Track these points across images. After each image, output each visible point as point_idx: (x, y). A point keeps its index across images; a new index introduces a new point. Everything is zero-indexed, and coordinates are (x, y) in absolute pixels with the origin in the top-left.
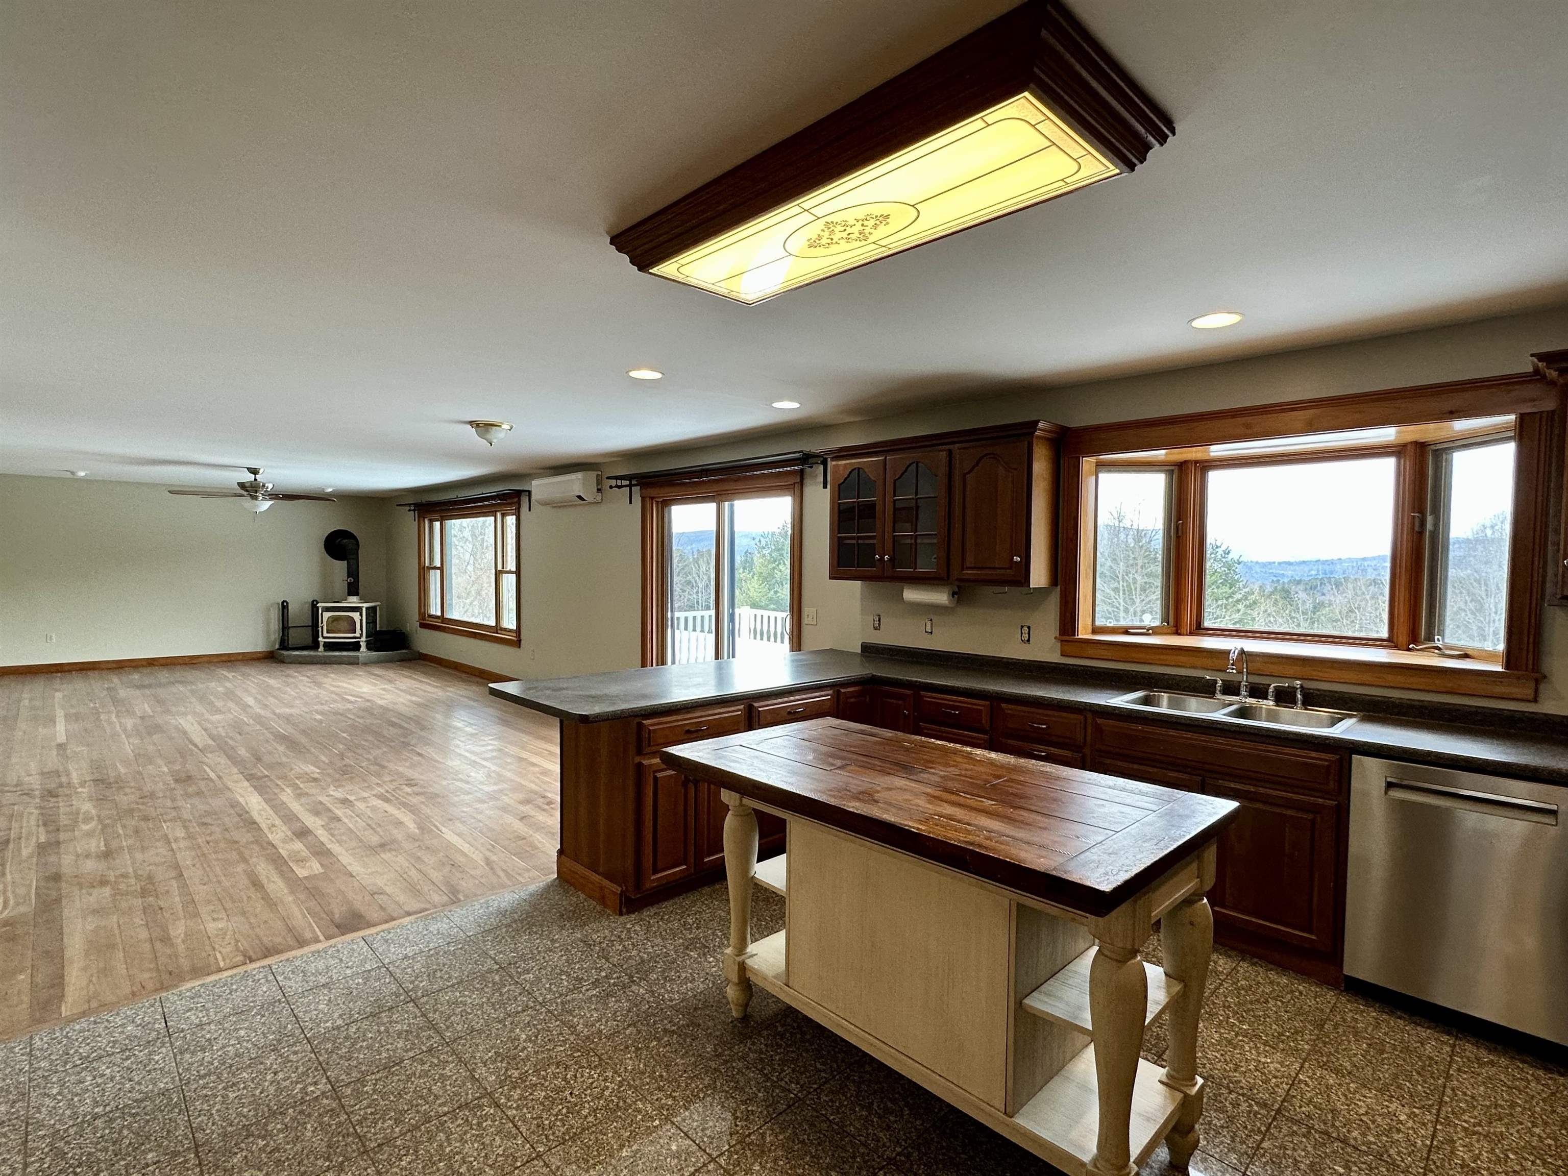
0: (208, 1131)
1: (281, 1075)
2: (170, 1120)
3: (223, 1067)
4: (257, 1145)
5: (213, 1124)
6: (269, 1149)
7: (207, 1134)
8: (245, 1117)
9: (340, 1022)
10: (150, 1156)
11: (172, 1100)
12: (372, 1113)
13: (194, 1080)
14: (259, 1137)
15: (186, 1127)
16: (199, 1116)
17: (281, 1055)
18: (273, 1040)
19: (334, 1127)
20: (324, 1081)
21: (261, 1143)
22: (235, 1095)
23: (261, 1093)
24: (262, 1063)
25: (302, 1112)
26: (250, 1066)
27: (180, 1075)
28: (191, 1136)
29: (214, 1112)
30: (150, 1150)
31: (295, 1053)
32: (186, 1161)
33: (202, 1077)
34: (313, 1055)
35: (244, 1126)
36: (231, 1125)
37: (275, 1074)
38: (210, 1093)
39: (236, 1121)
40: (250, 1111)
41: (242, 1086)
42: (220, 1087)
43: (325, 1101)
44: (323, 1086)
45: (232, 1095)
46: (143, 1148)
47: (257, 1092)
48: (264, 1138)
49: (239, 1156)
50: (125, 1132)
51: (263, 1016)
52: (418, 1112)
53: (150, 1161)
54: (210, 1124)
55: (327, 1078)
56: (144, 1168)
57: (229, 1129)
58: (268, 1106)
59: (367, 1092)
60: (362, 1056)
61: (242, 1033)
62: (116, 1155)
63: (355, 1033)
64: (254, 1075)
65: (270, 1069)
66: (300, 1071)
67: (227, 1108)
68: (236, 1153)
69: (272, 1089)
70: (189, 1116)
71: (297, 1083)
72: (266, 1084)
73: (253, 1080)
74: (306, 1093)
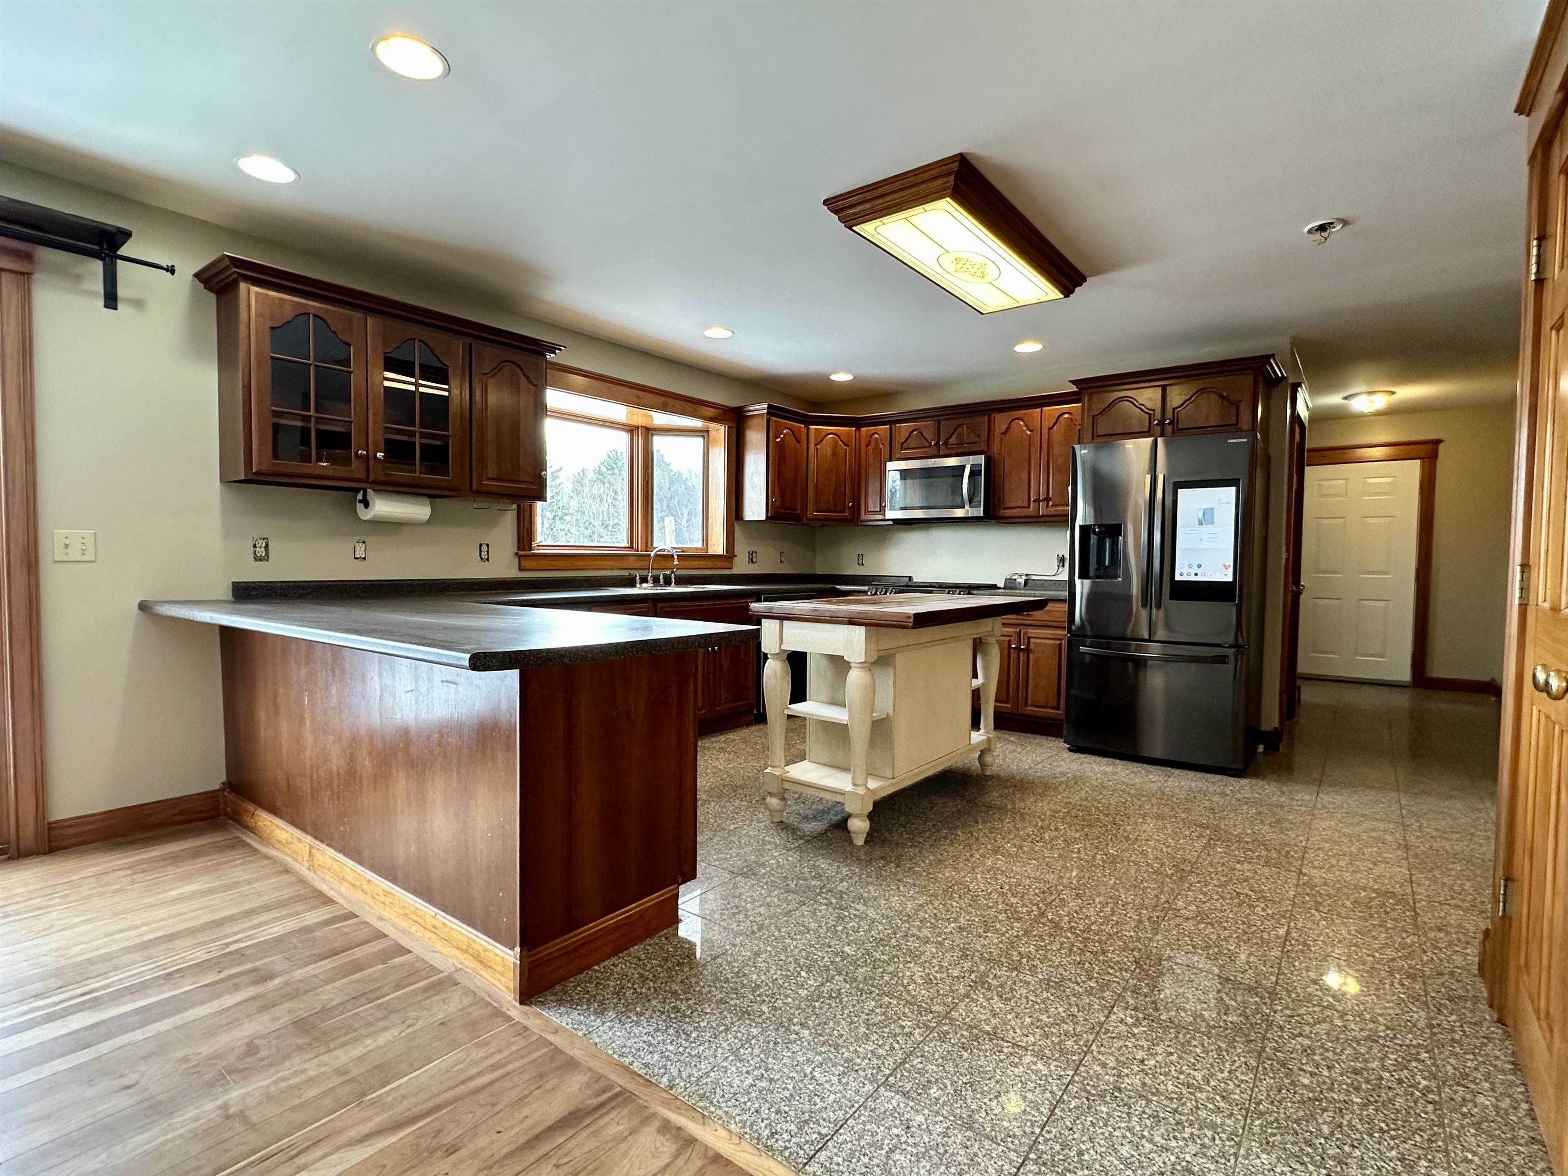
0: (1243, 1059)
1: (1140, 1055)
2: (1273, 1102)
3: (1184, 1118)
4: (1210, 1016)
5: (1235, 1061)
6: (1205, 1006)
7: (1245, 1057)
8: (1203, 1045)
9: (1028, 1059)
10: (1306, 1081)
11: (1261, 1125)
12: (1112, 968)
13: (1224, 1131)
14: (1204, 1020)
15: (1261, 1081)
16: (1242, 1081)
17: (1119, 1076)
18: (1107, 1103)
19: (1146, 982)
20: (1113, 1017)
21: (1206, 1014)
22: (1196, 1073)
23: (1171, 1054)
24: (1144, 1084)
25: (1156, 1010)
26: (1157, 1093)
27: (1236, 1155)
28: (1261, 1068)
29: (1226, 1074)
30: (1304, 1086)
31: (1104, 1065)
32: (1275, 1049)
33: (1213, 1126)
34: (1094, 1047)
35: (1209, 1038)
36: (1220, 1047)
37: (1142, 1061)
38: (1218, 1098)
39: (1213, 1047)
40: (1195, 1046)
41: (1182, 1077)
42: (1203, 1096)
43: (1131, 1001)
44: (1119, 1013)
45: (1199, 1076)
46: (1311, 1095)
47: (1174, 1058)
48: (1201, 1016)
49: (1230, 1019)
50: (1326, 1129)
51: (1080, 1153)
52: (1086, 946)
53: (1308, 1075)
54: (1237, 1064)
55: (1107, 1017)
56: (1316, 1074)
57: (1223, 1046)
58: (1177, 1037)
59: (1097, 982)
60: (1061, 1009)
61: (1125, 1151)
62: (1341, 1110)
63: (1034, 1034)
64: (1162, 1078)
65: (1143, 1070)
66: (1121, 1043)
67: (1212, 1065)
68: (1231, 1022)
69: (1159, 1049)
70: (1252, 1091)
71: (1134, 1035)
72: (1159, 1058)
73: (1166, 1074)
74: (1137, 1020)
